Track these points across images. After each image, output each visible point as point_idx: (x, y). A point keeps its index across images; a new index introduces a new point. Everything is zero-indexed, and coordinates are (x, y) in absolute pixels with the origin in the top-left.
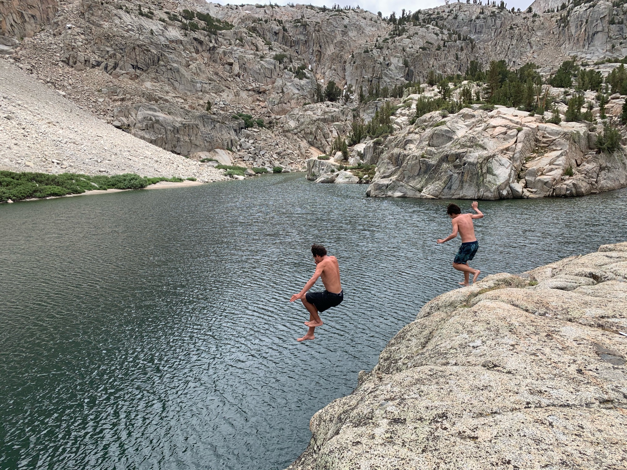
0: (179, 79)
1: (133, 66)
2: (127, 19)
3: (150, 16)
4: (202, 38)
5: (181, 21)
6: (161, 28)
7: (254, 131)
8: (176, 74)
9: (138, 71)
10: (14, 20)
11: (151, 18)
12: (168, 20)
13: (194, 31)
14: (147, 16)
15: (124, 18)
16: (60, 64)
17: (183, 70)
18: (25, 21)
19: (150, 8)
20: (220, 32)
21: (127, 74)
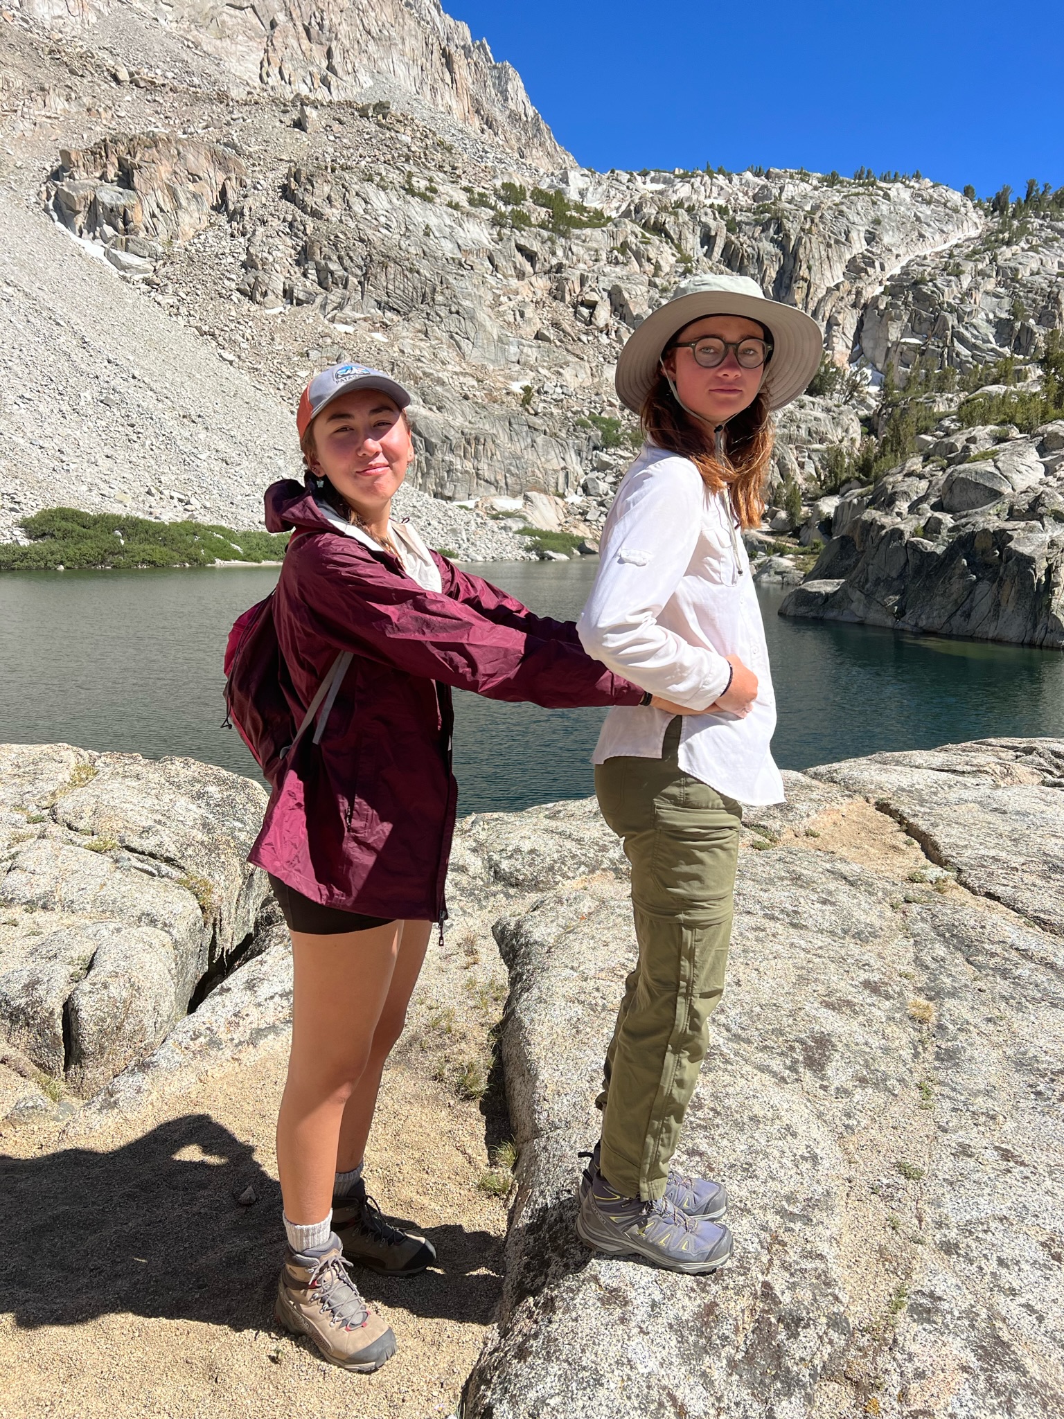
0: (472, 334)
1: (379, 303)
2: (380, 201)
3: (427, 196)
4: (535, 246)
5: (493, 208)
6: (448, 222)
7: (622, 457)
8: (469, 324)
9: (388, 314)
10: (158, 206)
11: (430, 200)
12: (465, 204)
13: (520, 230)
14: (423, 197)
15: (374, 199)
16: (236, 296)
17: (483, 315)
18: (179, 206)
19: (431, 180)
20: (577, 232)
21: (365, 320)
